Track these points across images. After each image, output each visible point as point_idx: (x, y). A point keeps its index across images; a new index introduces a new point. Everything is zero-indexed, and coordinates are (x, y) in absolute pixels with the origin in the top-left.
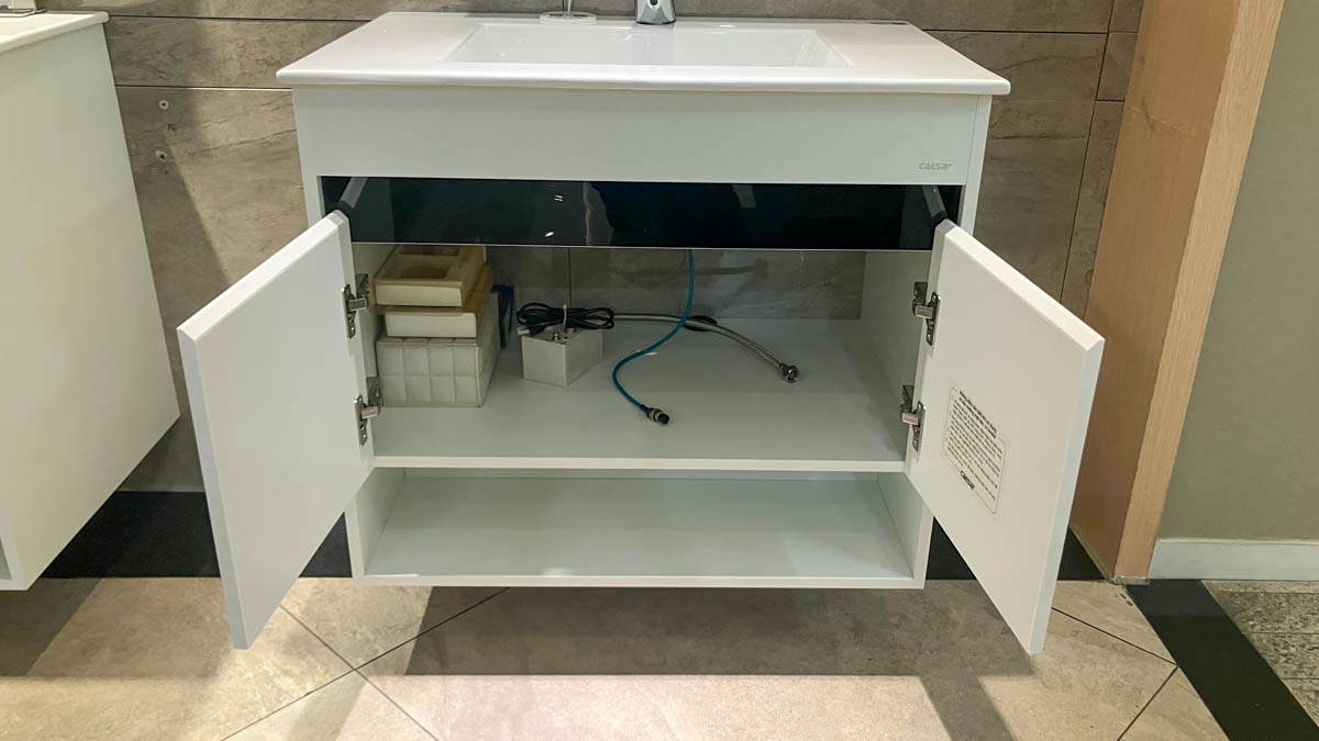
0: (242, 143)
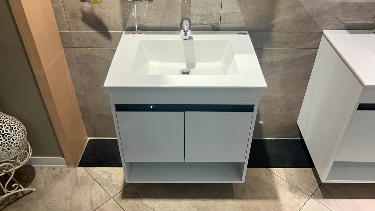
0: (272, 61)
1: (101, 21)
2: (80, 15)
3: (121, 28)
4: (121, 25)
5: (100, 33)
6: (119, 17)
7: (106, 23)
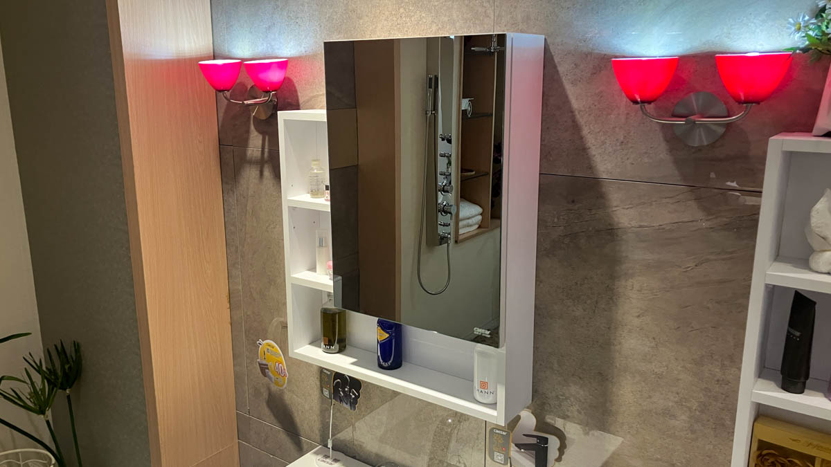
1: (291, 416)
2: (265, 395)
3: (318, 438)
4: (317, 432)
5: (289, 435)
6: (316, 419)
7: (298, 419)
